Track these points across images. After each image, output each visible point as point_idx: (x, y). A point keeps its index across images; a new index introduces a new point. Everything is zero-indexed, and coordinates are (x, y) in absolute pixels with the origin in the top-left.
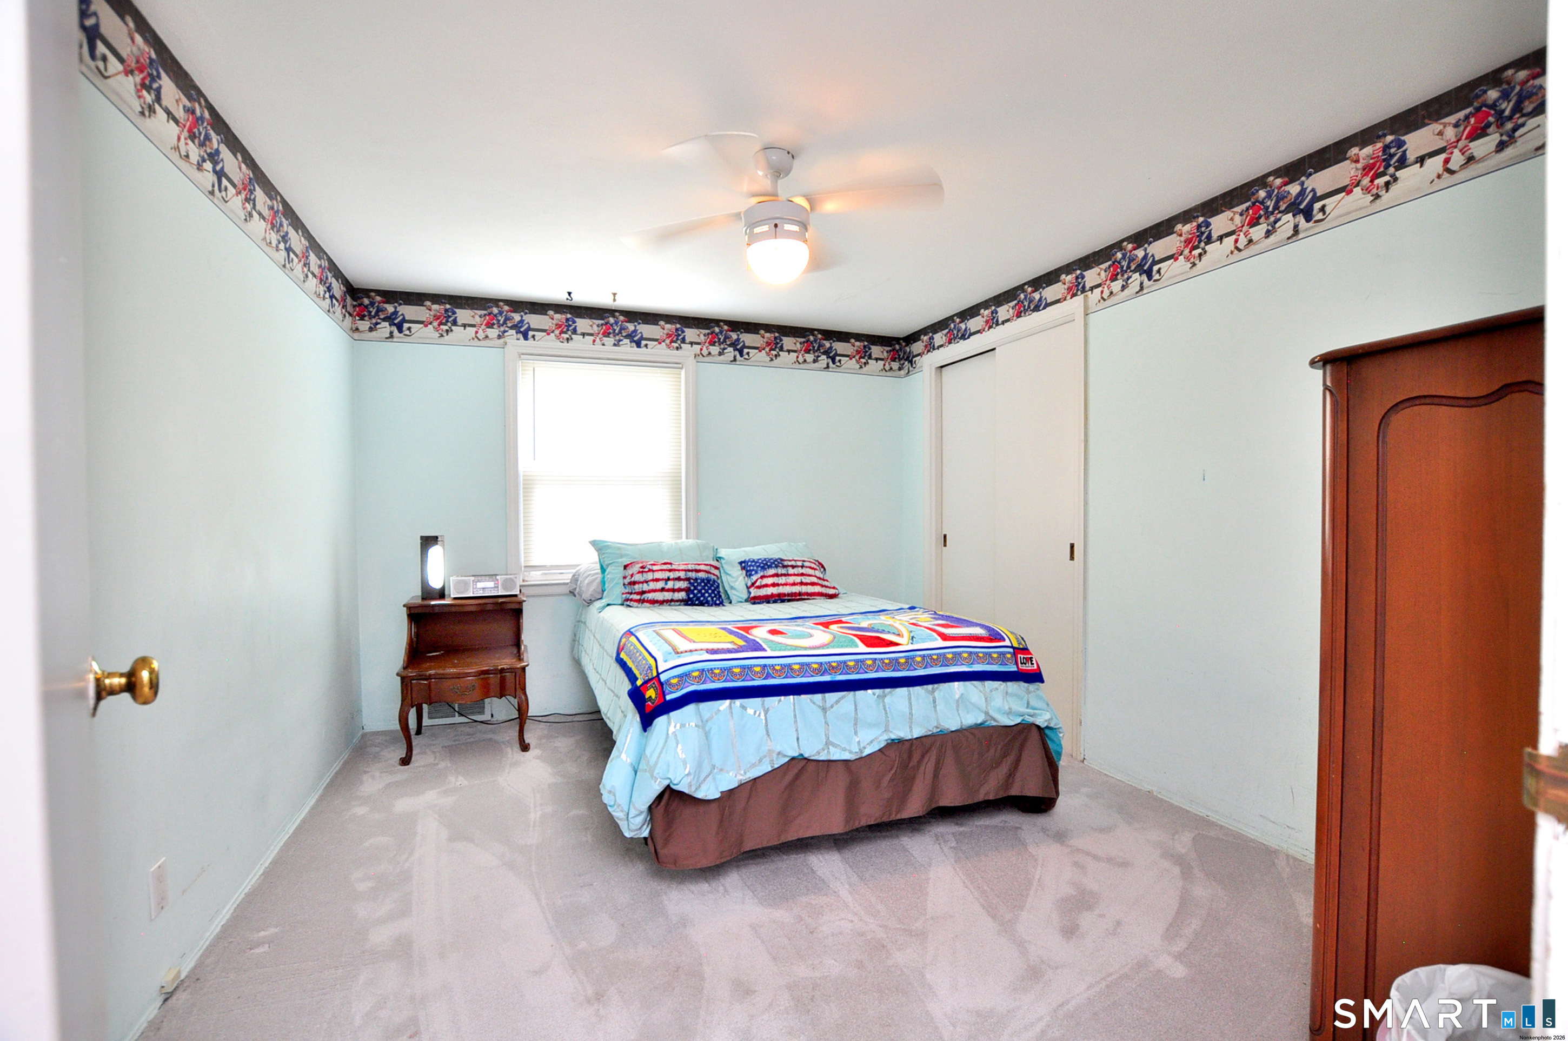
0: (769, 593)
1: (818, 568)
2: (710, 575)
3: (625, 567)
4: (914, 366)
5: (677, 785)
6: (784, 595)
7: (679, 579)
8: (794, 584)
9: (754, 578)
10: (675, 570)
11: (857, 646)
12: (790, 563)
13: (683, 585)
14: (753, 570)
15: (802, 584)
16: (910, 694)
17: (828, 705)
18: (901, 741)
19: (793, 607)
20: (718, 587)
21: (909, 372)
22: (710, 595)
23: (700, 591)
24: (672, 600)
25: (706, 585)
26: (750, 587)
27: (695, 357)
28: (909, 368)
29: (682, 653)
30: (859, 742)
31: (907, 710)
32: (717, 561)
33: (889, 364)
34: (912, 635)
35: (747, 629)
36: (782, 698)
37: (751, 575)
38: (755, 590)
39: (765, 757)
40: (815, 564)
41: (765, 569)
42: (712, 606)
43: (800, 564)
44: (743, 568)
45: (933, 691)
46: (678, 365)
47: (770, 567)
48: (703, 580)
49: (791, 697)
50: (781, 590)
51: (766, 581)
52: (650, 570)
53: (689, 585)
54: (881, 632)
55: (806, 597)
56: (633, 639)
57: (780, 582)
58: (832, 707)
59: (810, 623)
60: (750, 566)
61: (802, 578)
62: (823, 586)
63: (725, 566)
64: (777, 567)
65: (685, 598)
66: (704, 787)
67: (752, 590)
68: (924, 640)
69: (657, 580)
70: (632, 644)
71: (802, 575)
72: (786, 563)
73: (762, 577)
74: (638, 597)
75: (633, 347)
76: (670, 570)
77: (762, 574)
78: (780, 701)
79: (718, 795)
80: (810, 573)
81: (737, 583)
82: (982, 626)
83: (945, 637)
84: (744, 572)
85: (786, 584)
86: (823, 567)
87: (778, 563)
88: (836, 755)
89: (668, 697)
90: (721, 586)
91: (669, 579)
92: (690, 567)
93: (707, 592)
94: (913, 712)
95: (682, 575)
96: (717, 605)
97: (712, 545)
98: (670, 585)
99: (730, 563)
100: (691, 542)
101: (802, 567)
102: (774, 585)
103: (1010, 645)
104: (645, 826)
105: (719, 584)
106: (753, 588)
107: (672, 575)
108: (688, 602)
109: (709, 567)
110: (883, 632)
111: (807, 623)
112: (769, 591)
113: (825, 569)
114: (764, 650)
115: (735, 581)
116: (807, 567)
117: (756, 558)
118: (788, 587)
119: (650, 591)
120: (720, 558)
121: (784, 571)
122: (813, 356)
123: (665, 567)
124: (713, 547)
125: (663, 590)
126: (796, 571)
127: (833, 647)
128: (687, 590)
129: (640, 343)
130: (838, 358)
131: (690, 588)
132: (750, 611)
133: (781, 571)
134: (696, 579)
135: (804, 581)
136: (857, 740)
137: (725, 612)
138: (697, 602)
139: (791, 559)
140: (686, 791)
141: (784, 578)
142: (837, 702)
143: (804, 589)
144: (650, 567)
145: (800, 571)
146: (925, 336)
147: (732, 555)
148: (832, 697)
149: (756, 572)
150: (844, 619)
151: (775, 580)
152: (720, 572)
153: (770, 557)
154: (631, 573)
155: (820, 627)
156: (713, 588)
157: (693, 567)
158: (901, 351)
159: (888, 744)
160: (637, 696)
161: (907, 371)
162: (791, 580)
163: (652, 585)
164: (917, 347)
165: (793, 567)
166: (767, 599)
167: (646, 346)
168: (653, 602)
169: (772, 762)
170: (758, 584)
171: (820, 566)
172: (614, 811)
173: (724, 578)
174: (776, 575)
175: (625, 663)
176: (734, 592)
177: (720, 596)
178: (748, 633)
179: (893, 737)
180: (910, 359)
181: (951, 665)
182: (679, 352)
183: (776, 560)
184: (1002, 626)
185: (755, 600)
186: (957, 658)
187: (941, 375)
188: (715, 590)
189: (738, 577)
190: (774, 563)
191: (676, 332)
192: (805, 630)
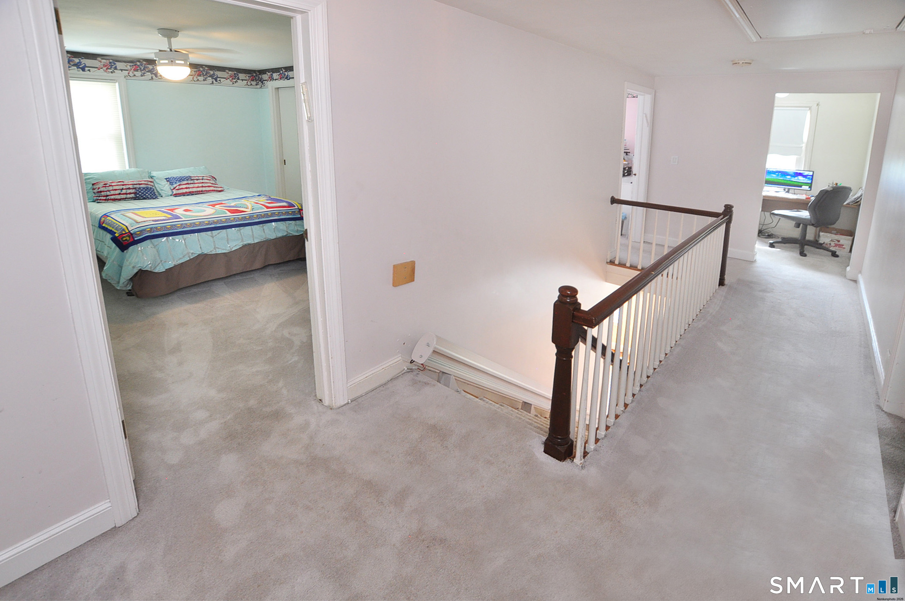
0: (185, 192)
1: (211, 179)
2: (148, 186)
3: (93, 184)
4: (264, 85)
5: (145, 268)
6: (193, 192)
7: (129, 189)
8: (198, 187)
9: (175, 186)
10: (126, 185)
11: (226, 214)
12: (195, 178)
13: (133, 191)
14: (174, 182)
15: (202, 187)
16: (252, 228)
17: (214, 235)
18: (249, 244)
19: (198, 198)
20: (154, 190)
21: (261, 87)
22: (149, 195)
23: (143, 193)
24: (126, 198)
25: (146, 190)
26: (173, 189)
27: (125, 77)
28: (261, 85)
29: (140, 222)
30: (230, 246)
31: (251, 233)
32: (152, 178)
33: (250, 82)
34: (253, 207)
35: (172, 210)
36: (192, 234)
37: (172, 184)
38: (176, 191)
39: (186, 255)
40: (210, 177)
41: (181, 181)
42: (151, 199)
43: (201, 178)
44: (168, 181)
45: (263, 226)
46: (112, 80)
47: (183, 180)
48: (144, 188)
49: (196, 234)
50: (191, 190)
51: (181, 187)
52: (110, 186)
53: (136, 191)
54: (239, 208)
55: (205, 192)
56: (108, 218)
57: (190, 187)
58: (216, 235)
59: (205, 205)
60: (172, 180)
61: (203, 184)
62: (214, 187)
63: (157, 180)
64: (187, 180)
65: (134, 197)
66: (158, 268)
67: (174, 191)
68: (258, 209)
69: (116, 190)
70: (110, 220)
71: (203, 183)
72: (193, 178)
73: (179, 185)
74: (105, 198)
75: (79, 71)
76: (123, 185)
77: (179, 184)
78: (191, 235)
79: (164, 270)
80: (207, 182)
81: (165, 188)
82: (286, 202)
83: (268, 207)
84: (169, 183)
85: (194, 187)
86: (214, 178)
87: (189, 178)
88: (220, 251)
89: (136, 239)
90: (155, 190)
91: (123, 189)
92: (135, 183)
93: (147, 193)
94: (254, 234)
95: (131, 186)
96: (155, 198)
97: (147, 170)
98: (124, 191)
99: (160, 179)
100: (133, 169)
101: (202, 179)
102: (186, 188)
103: (297, 208)
104: (128, 285)
105: (154, 189)
106: (174, 190)
107: (124, 187)
108: (135, 199)
109: (147, 182)
110: (240, 207)
111: (204, 205)
112: (184, 191)
113: (216, 179)
114: (181, 218)
115: (164, 187)
116: (205, 179)
117: (175, 176)
118: (195, 188)
119: (111, 195)
120: (153, 176)
121: (192, 182)
122: (203, 78)
123: (119, 183)
124: (148, 172)
125: (120, 194)
126: (199, 181)
127: (215, 215)
128: (135, 193)
129: (85, 69)
130: (218, 79)
131: (136, 192)
132: (174, 200)
133: (189, 182)
134: (140, 188)
135: (204, 185)
136: (229, 246)
137: (159, 202)
138: (142, 198)
139: (196, 176)
140: (149, 270)
141: (192, 185)
142: (218, 234)
143: (204, 189)
144: (110, 184)
145: (201, 181)
146: (269, 72)
147: (160, 175)
148: (215, 232)
149: (176, 183)
150: (223, 202)
151: (187, 186)
152: (154, 183)
153: (183, 176)
154: (98, 187)
155: (211, 207)
156: (150, 191)
157: (137, 183)
158: (257, 76)
159: (243, 246)
160: (115, 240)
161: (260, 86)
162: (196, 185)
163: (112, 192)
164: (265, 77)
165: (197, 180)
166: (183, 194)
167: (89, 70)
168: (114, 200)
169: (189, 257)
170: (177, 188)
171: (213, 178)
172: (111, 281)
173: (156, 186)
174: (188, 184)
175: (107, 228)
176: (163, 192)
177: (155, 194)
178: (172, 212)
179: (245, 243)
180: (262, 81)
181: (271, 217)
182: (113, 74)
183: (187, 177)
184: (295, 201)
185: (176, 195)
186: (273, 214)
187: (278, 91)
188: (152, 192)
189: (165, 185)
190: (186, 178)
191: (110, 64)
192: (202, 208)
